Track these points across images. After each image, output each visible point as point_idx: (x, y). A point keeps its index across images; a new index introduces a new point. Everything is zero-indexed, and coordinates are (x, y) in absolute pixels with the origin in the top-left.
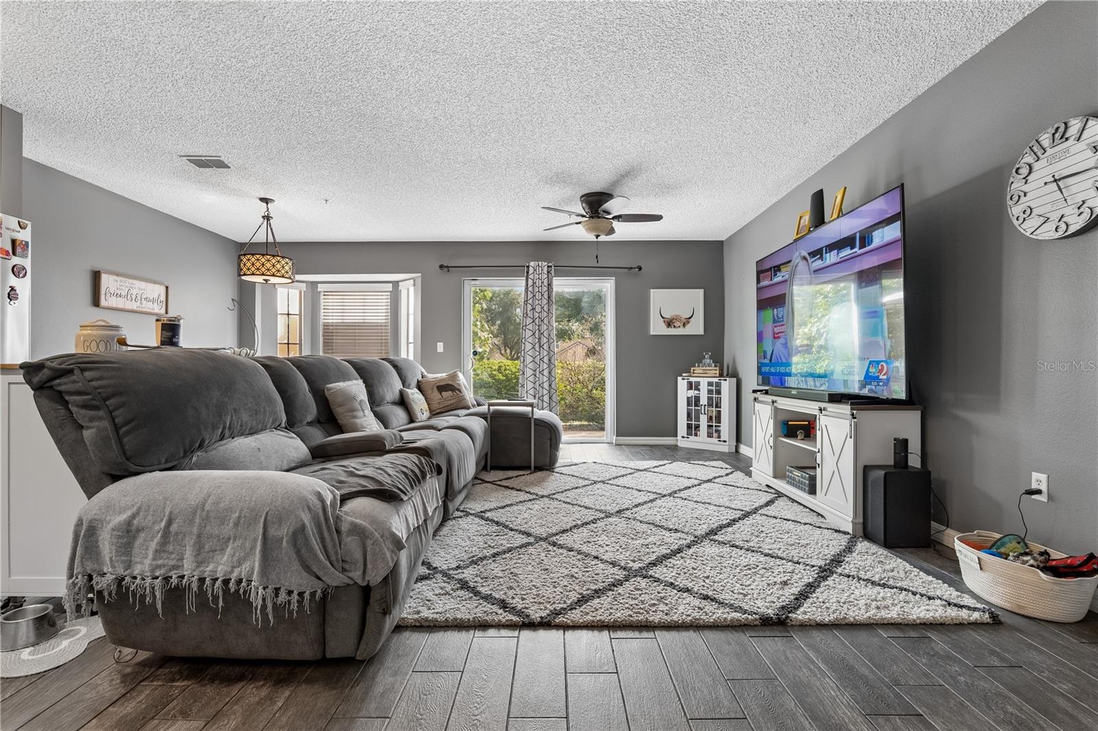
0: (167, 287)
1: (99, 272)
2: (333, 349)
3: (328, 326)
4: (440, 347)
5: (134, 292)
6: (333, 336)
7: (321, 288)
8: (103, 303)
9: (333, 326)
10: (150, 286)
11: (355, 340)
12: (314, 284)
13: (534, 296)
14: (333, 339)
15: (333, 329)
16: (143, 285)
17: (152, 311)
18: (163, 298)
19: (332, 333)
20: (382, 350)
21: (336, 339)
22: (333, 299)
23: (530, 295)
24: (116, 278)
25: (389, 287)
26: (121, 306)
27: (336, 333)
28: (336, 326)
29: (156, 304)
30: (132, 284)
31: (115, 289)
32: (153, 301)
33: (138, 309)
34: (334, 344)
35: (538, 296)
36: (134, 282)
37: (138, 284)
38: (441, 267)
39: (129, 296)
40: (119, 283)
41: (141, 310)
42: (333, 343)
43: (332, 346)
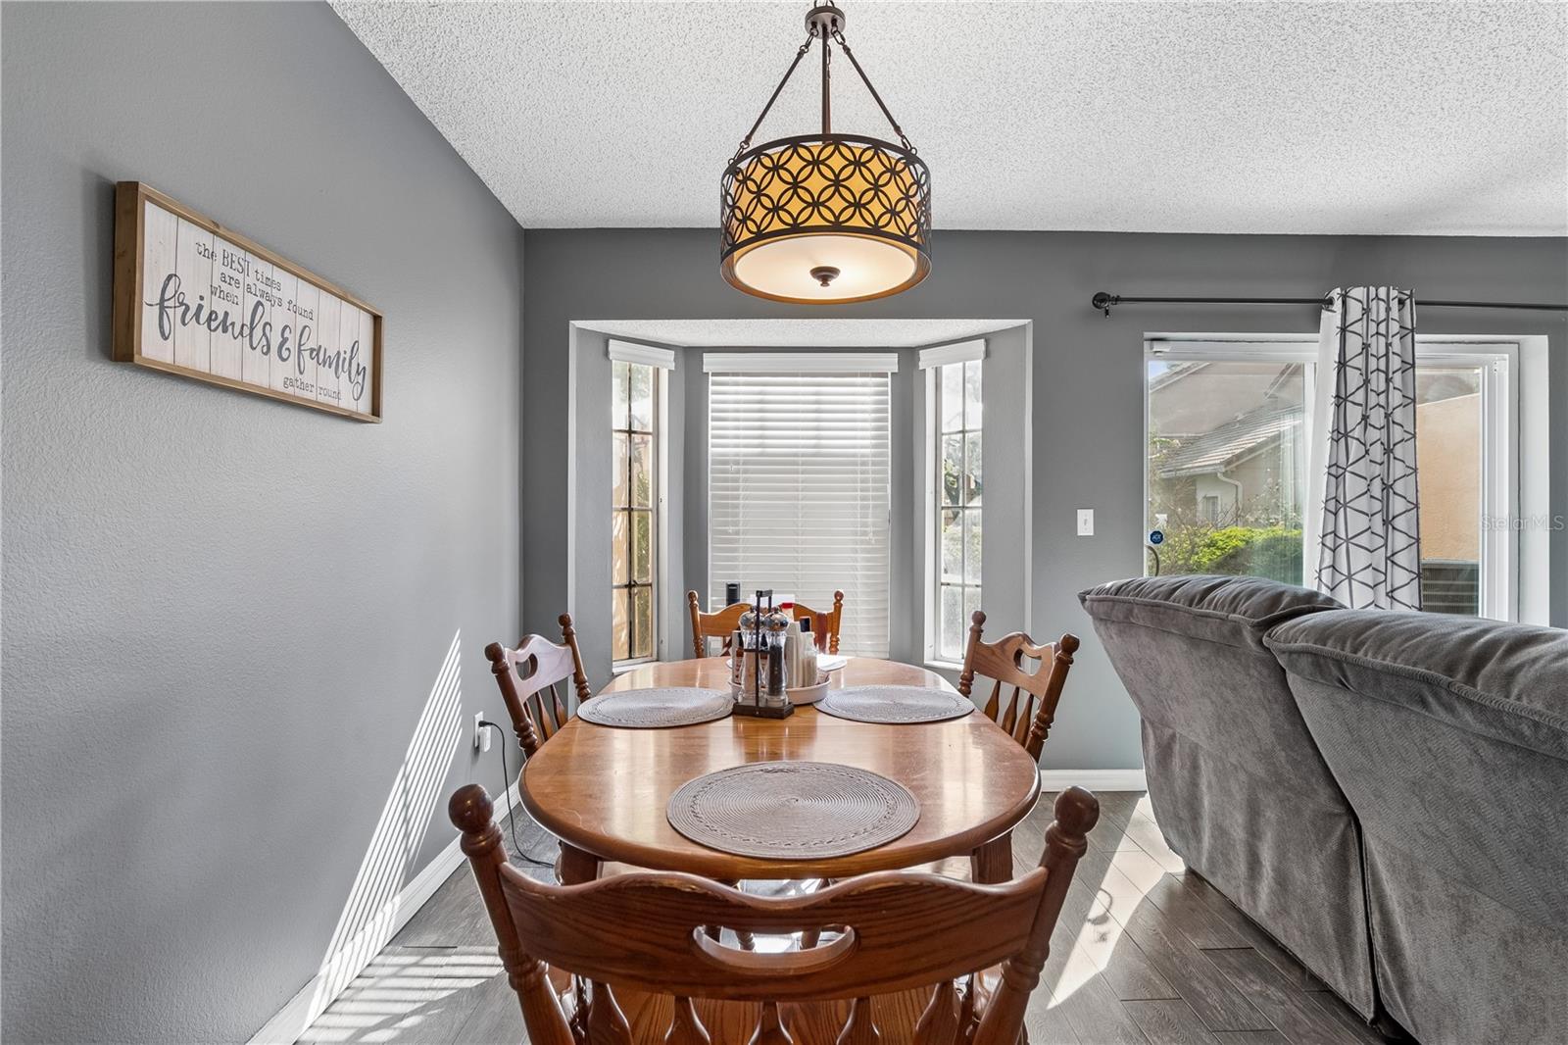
0: (377, 320)
1: (133, 187)
2: (736, 524)
3: (726, 463)
4: (1085, 522)
5: (278, 317)
6: (737, 489)
7: (710, 362)
8: (151, 345)
9: (737, 463)
10: (328, 304)
11: (796, 498)
12: (691, 355)
13: (1367, 382)
14: (737, 498)
15: (738, 472)
16: (307, 296)
17: (333, 402)
18: (364, 358)
19: (736, 480)
20: (865, 525)
21: (746, 498)
22: (737, 393)
23: (1354, 379)
24: (206, 238)
25: (890, 364)
26: (226, 369)
27: (746, 480)
28: (745, 463)
29: (344, 376)
30: (269, 282)
31: (207, 294)
32: (335, 362)
33: (290, 390)
34: (741, 510)
35: (1378, 382)
36: (279, 275)
37: (289, 286)
38: (1100, 299)
39: (258, 332)
40: (219, 267)
41: (299, 393)
42: (736, 506)
43: (736, 515)
